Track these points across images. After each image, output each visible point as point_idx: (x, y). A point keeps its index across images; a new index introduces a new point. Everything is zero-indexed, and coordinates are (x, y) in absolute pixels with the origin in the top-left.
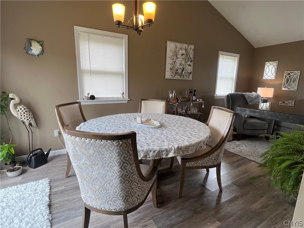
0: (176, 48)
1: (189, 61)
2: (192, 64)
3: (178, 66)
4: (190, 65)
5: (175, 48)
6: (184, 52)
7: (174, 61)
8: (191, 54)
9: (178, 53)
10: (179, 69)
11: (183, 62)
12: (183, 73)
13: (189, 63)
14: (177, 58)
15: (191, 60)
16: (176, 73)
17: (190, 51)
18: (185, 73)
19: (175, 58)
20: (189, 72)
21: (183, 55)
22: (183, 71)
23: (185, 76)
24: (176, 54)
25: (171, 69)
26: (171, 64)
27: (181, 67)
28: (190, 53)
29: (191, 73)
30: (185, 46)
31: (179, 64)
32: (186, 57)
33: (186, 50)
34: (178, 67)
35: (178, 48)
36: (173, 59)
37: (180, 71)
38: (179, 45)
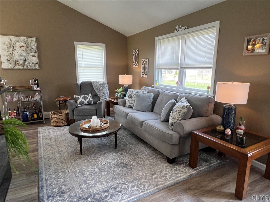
0: (11, 41)
1: (32, 52)
2: (36, 55)
3: (16, 57)
4: (34, 56)
5: (9, 41)
6: (22, 44)
7: (11, 52)
8: (34, 45)
9: (14, 46)
10: (20, 60)
11: (24, 54)
12: (26, 63)
13: (32, 54)
14: (14, 50)
15: (34, 51)
16: (15, 64)
17: (31, 43)
18: (29, 63)
19: (11, 50)
20: (34, 62)
21: (21, 47)
22: (25, 62)
23: (28, 66)
24: (11, 46)
25: (8, 60)
26: (7, 56)
27: (22, 58)
28: (32, 45)
29: (37, 63)
30: (22, 38)
31: (18, 55)
32: (27, 49)
33: (25, 42)
34: (18, 58)
35: (13, 42)
36: (8, 51)
37: (21, 62)
38: (14, 39)
